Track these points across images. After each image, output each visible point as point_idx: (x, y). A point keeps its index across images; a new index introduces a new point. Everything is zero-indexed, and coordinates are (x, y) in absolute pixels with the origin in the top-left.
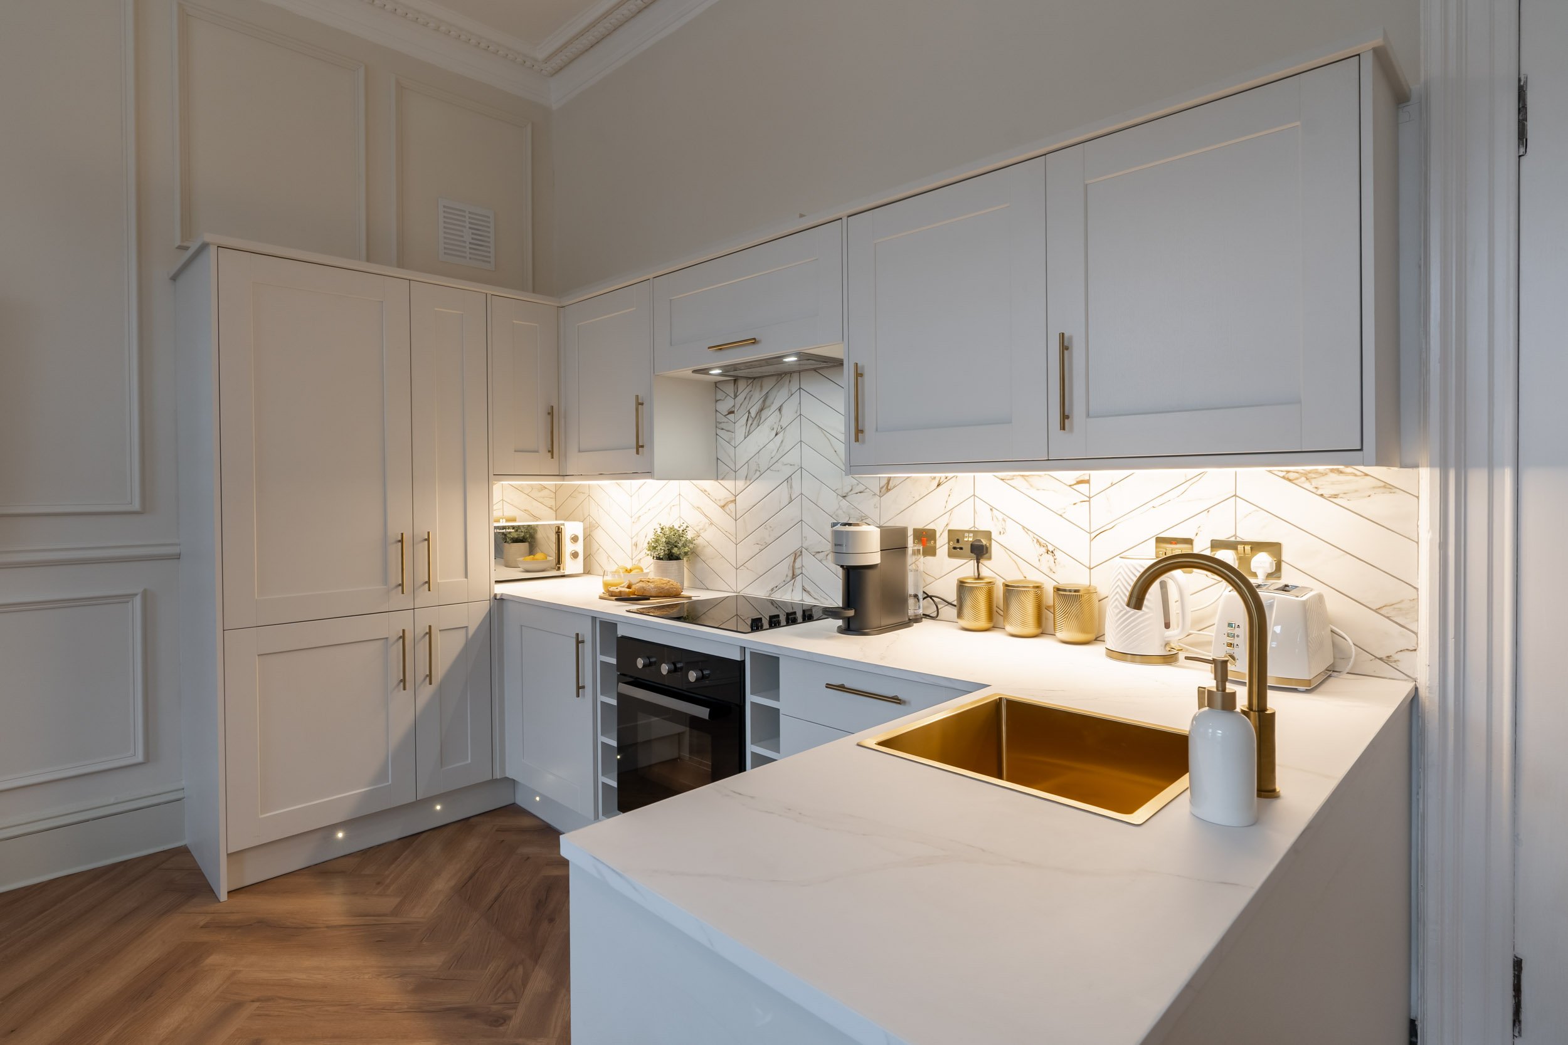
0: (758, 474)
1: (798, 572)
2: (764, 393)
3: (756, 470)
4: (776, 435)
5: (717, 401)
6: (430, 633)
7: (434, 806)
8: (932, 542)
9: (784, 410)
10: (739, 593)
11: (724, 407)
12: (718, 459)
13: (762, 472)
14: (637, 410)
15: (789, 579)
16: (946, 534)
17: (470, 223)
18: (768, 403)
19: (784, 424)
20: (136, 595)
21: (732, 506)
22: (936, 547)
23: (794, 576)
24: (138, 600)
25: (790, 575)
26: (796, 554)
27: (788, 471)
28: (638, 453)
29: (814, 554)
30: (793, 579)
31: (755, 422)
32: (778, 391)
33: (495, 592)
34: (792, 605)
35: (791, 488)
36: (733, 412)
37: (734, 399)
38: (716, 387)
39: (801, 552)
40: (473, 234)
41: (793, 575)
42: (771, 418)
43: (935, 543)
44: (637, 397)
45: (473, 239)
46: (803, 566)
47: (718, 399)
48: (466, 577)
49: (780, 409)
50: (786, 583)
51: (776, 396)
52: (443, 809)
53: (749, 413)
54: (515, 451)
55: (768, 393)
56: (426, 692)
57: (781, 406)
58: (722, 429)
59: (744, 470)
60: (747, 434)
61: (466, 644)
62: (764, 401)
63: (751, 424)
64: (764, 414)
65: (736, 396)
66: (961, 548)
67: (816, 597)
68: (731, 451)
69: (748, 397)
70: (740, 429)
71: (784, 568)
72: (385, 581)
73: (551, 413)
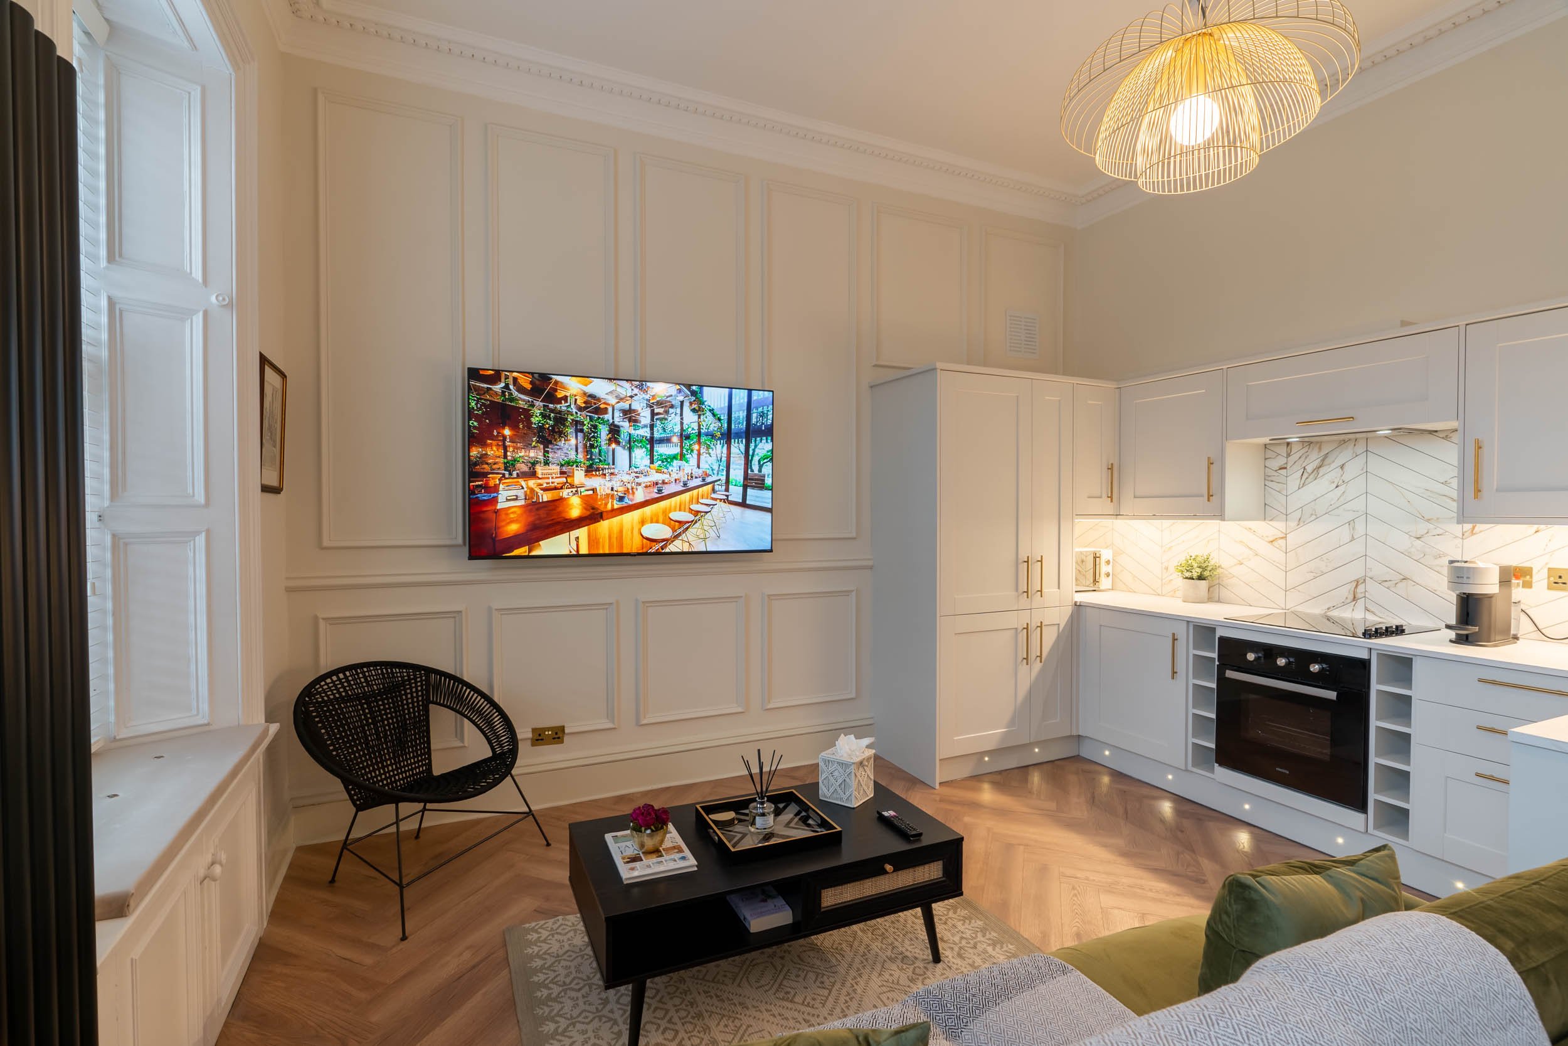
0: (1314, 517)
1: (1359, 595)
2: (1323, 453)
3: (1312, 514)
4: (1337, 487)
5: (1266, 459)
6: (1041, 627)
7: (1034, 749)
8: (1528, 577)
9: (1346, 467)
10: (1288, 610)
11: (1275, 463)
12: (1265, 504)
13: (1318, 516)
14: (1209, 468)
15: (1349, 601)
16: (1545, 572)
17: (1025, 325)
18: (1327, 461)
19: (1346, 477)
20: (853, 591)
21: (1282, 542)
22: (1532, 581)
23: (1355, 599)
24: (854, 594)
25: (1351, 597)
26: (1358, 582)
27: (1350, 516)
28: (1209, 500)
29: (1380, 582)
30: (1354, 600)
31: (1311, 476)
32: (1340, 453)
33: (1076, 600)
34: (1352, 620)
35: (1353, 529)
36: (1285, 468)
37: (1287, 458)
38: (1266, 448)
39: (1364, 580)
40: (1027, 333)
41: (1354, 597)
42: (1330, 474)
43: (1531, 577)
44: (1209, 458)
45: (1027, 337)
46: (1366, 591)
47: (1267, 457)
48: (1059, 588)
49: (1342, 467)
50: (1344, 604)
51: (1337, 456)
52: (1040, 752)
53: (1304, 469)
54: (1089, 497)
55: (1327, 453)
56: (1037, 666)
57: (1343, 465)
58: (1272, 481)
59: (1298, 514)
60: (1301, 485)
61: (1058, 636)
62: (1323, 460)
63: (1307, 478)
64: (1322, 471)
65: (1289, 455)
66: (1564, 583)
67: (1381, 616)
68: (1282, 499)
69: (1304, 457)
70: (1294, 480)
71: (1345, 592)
72: (1017, 590)
73: (1111, 468)
